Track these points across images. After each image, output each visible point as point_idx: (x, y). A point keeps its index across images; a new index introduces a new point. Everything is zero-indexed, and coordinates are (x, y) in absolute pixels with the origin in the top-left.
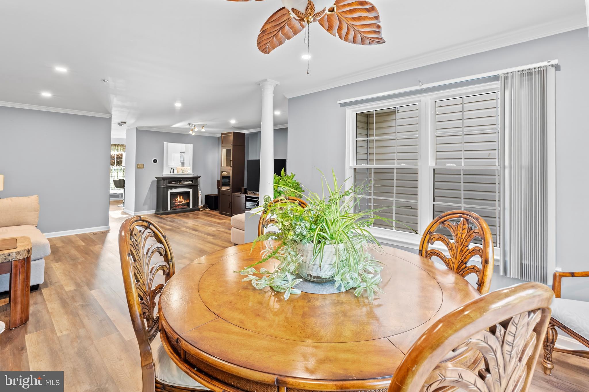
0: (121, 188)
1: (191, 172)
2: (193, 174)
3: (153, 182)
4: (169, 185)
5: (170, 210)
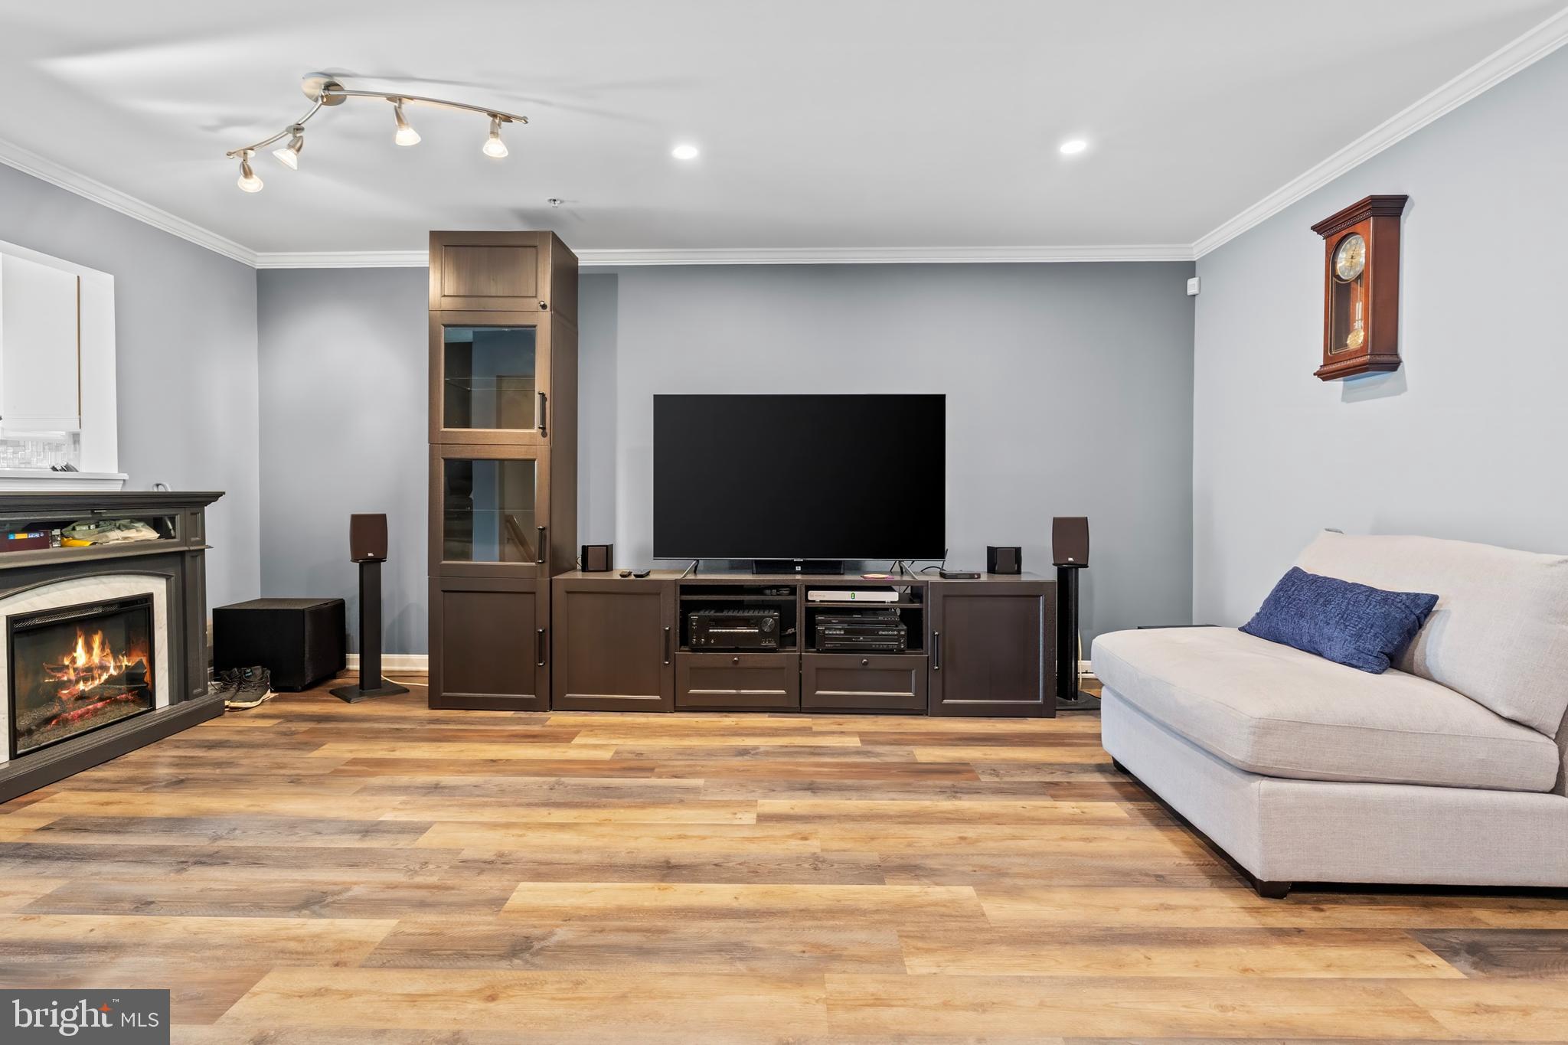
1: (111, 468)
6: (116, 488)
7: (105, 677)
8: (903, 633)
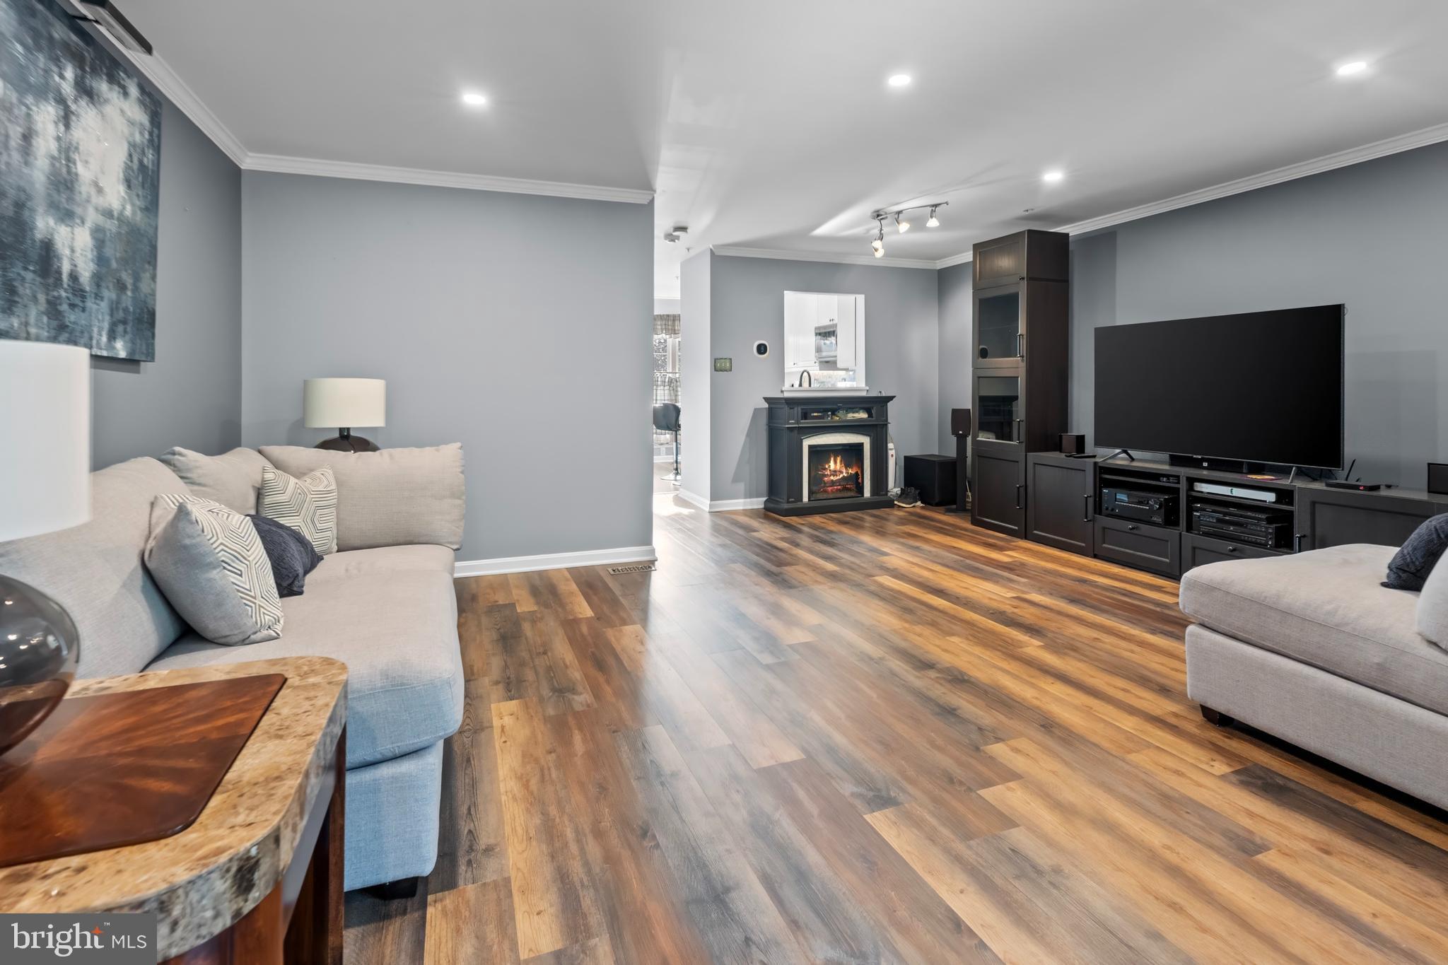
0: (668, 428)
1: (862, 384)
2: (868, 388)
3: (756, 411)
4: (805, 423)
5: (809, 500)
6: (864, 394)
7: (841, 476)
8: (1270, 531)
